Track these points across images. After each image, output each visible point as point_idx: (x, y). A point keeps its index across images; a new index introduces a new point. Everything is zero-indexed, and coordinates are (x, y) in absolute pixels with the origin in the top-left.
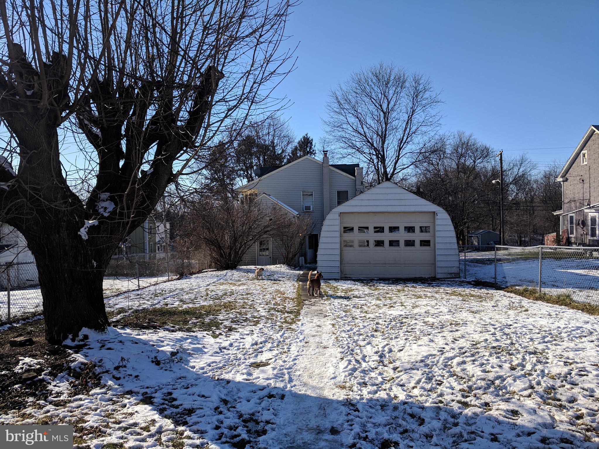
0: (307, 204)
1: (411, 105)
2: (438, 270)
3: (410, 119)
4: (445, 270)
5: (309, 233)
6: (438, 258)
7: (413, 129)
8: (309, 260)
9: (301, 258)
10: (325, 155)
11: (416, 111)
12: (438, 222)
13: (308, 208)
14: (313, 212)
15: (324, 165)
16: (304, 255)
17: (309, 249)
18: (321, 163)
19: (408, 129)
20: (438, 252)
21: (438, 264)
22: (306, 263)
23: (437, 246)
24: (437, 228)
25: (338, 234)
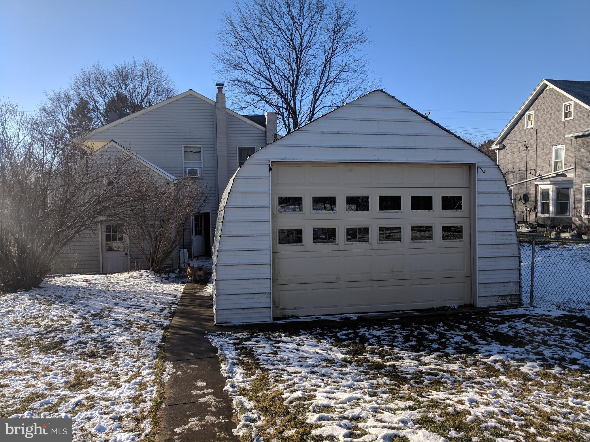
0: (191, 167)
1: (330, 43)
2: (480, 291)
3: (328, 62)
4: (493, 291)
5: (196, 211)
6: (480, 264)
7: (333, 75)
8: (195, 254)
9: (182, 251)
10: (220, 90)
11: (336, 52)
12: (480, 187)
13: (193, 172)
14: (200, 178)
15: (218, 105)
16: (188, 246)
17: (196, 235)
18: (213, 104)
19: (326, 75)
20: (480, 252)
21: (480, 278)
22: (190, 257)
23: (480, 239)
24: (480, 200)
25: (266, 214)
